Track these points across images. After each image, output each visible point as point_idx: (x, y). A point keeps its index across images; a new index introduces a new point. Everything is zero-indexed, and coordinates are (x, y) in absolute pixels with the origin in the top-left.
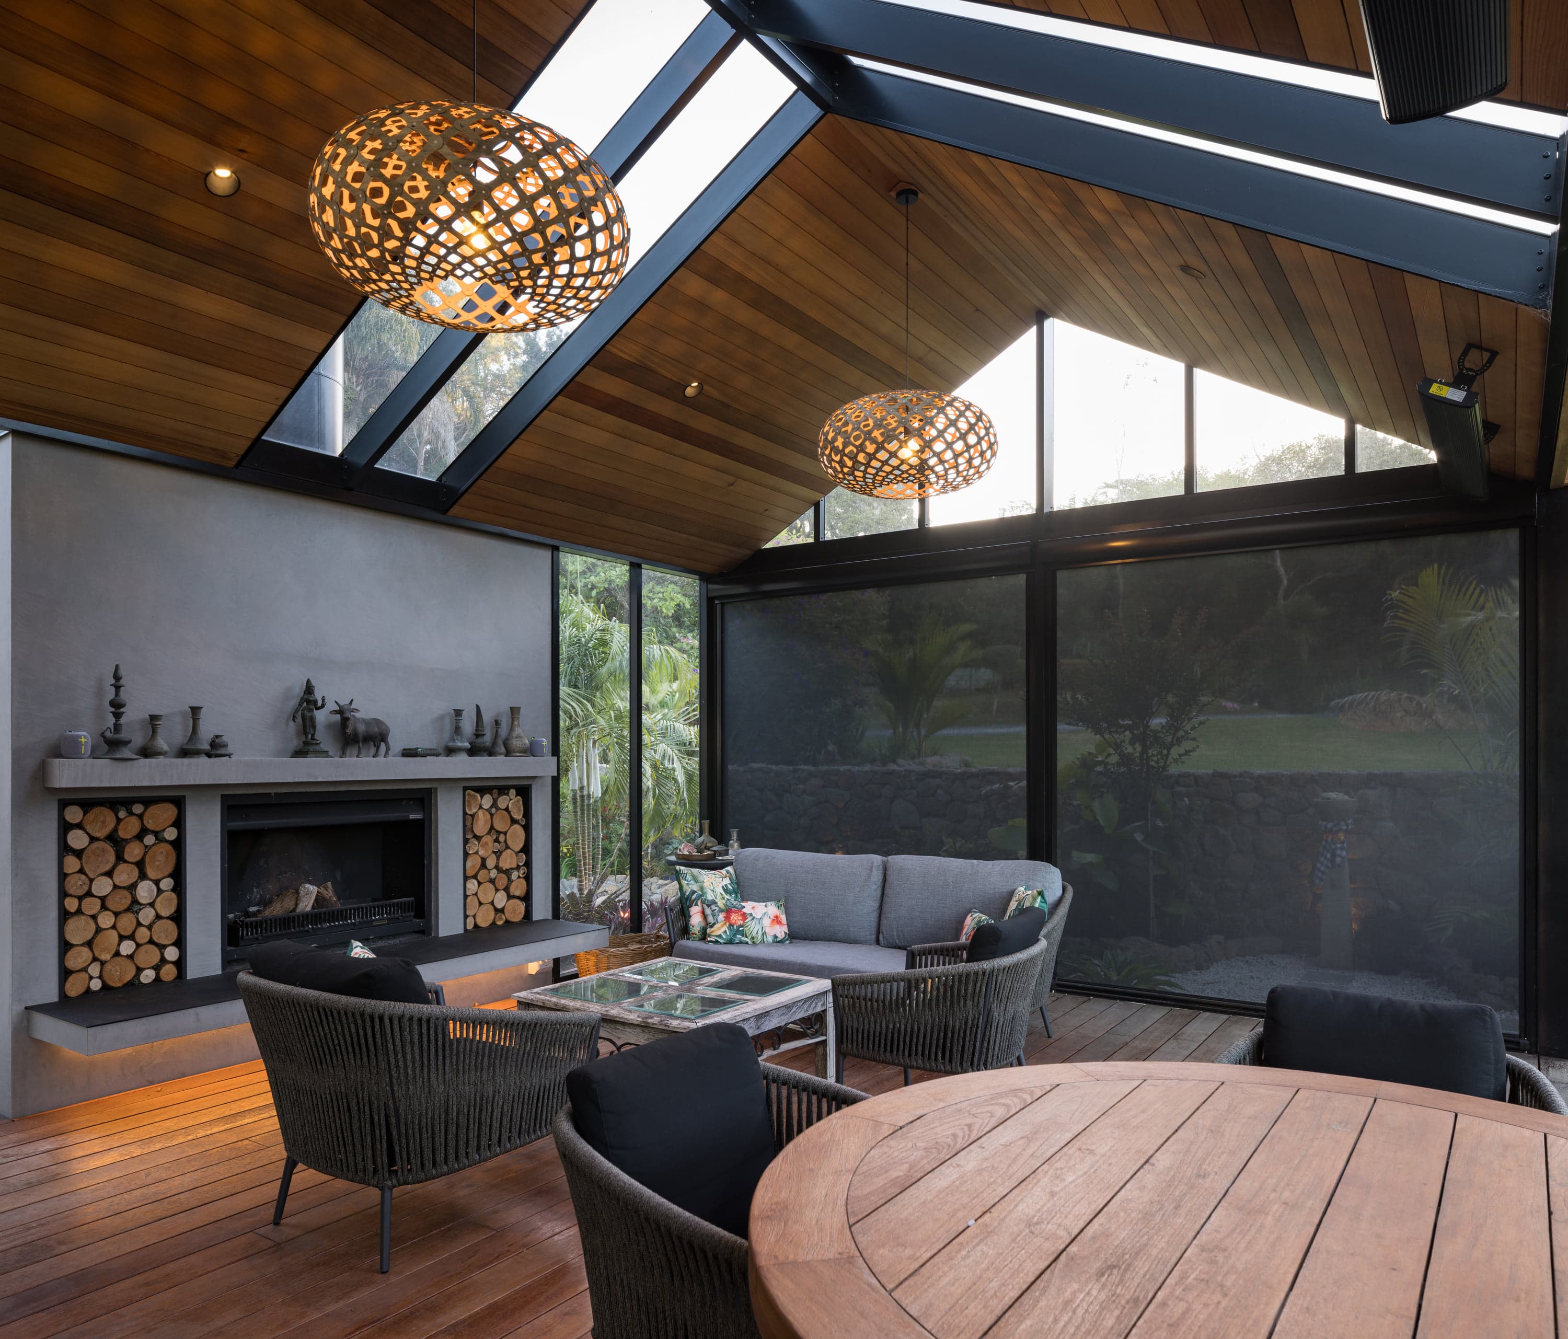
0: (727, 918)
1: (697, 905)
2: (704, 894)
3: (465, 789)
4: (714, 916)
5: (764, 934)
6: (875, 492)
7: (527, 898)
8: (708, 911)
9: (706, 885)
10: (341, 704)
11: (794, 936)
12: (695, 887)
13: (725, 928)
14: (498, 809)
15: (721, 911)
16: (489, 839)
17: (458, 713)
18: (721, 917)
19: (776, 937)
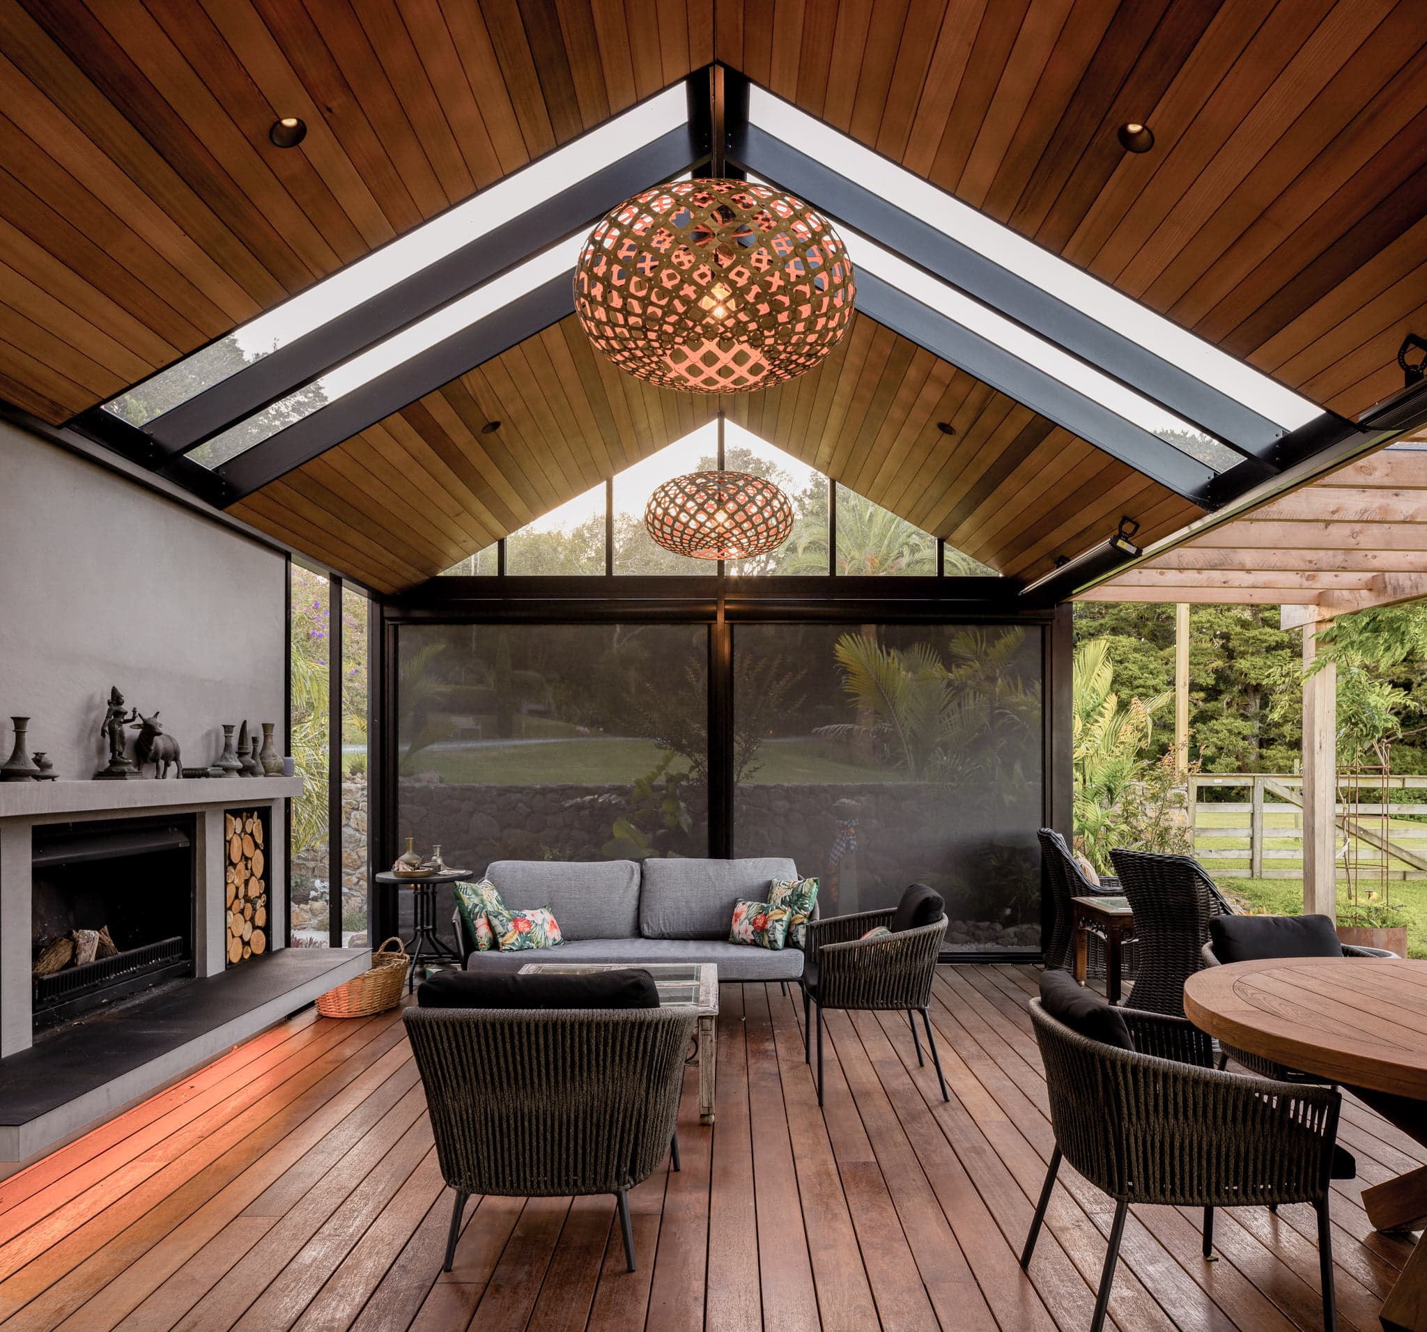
0: (516, 926)
1: (481, 917)
2: (485, 906)
3: (226, 812)
4: (503, 926)
5: (546, 938)
6: (692, 553)
7: (267, 929)
8: (495, 922)
9: (485, 897)
10: (146, 717)
11: (569, 938)
12: (476, 901)
13: (516, 936)
14: (246, 833)
15: (510, 921)
16: (241, 866)
17: (228, 729)
18: (511, 926)
19: (555, 940)
